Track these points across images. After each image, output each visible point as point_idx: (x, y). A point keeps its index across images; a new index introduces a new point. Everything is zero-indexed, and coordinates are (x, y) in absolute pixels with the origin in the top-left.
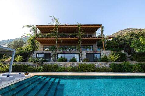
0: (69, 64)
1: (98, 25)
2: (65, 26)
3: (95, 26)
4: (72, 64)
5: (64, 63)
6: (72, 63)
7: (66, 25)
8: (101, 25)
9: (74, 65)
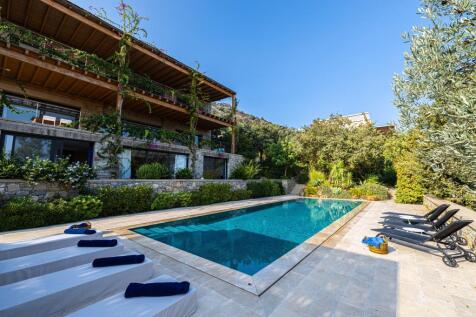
0: (178, 185)
1: (230, 91)
2: (154, 52)
3: (217, 88)
4: (185, 184)
5: (164, 181)
6: (185, 182)
7: (159, 53)
8: (234, 94)
9: (190, 188)
